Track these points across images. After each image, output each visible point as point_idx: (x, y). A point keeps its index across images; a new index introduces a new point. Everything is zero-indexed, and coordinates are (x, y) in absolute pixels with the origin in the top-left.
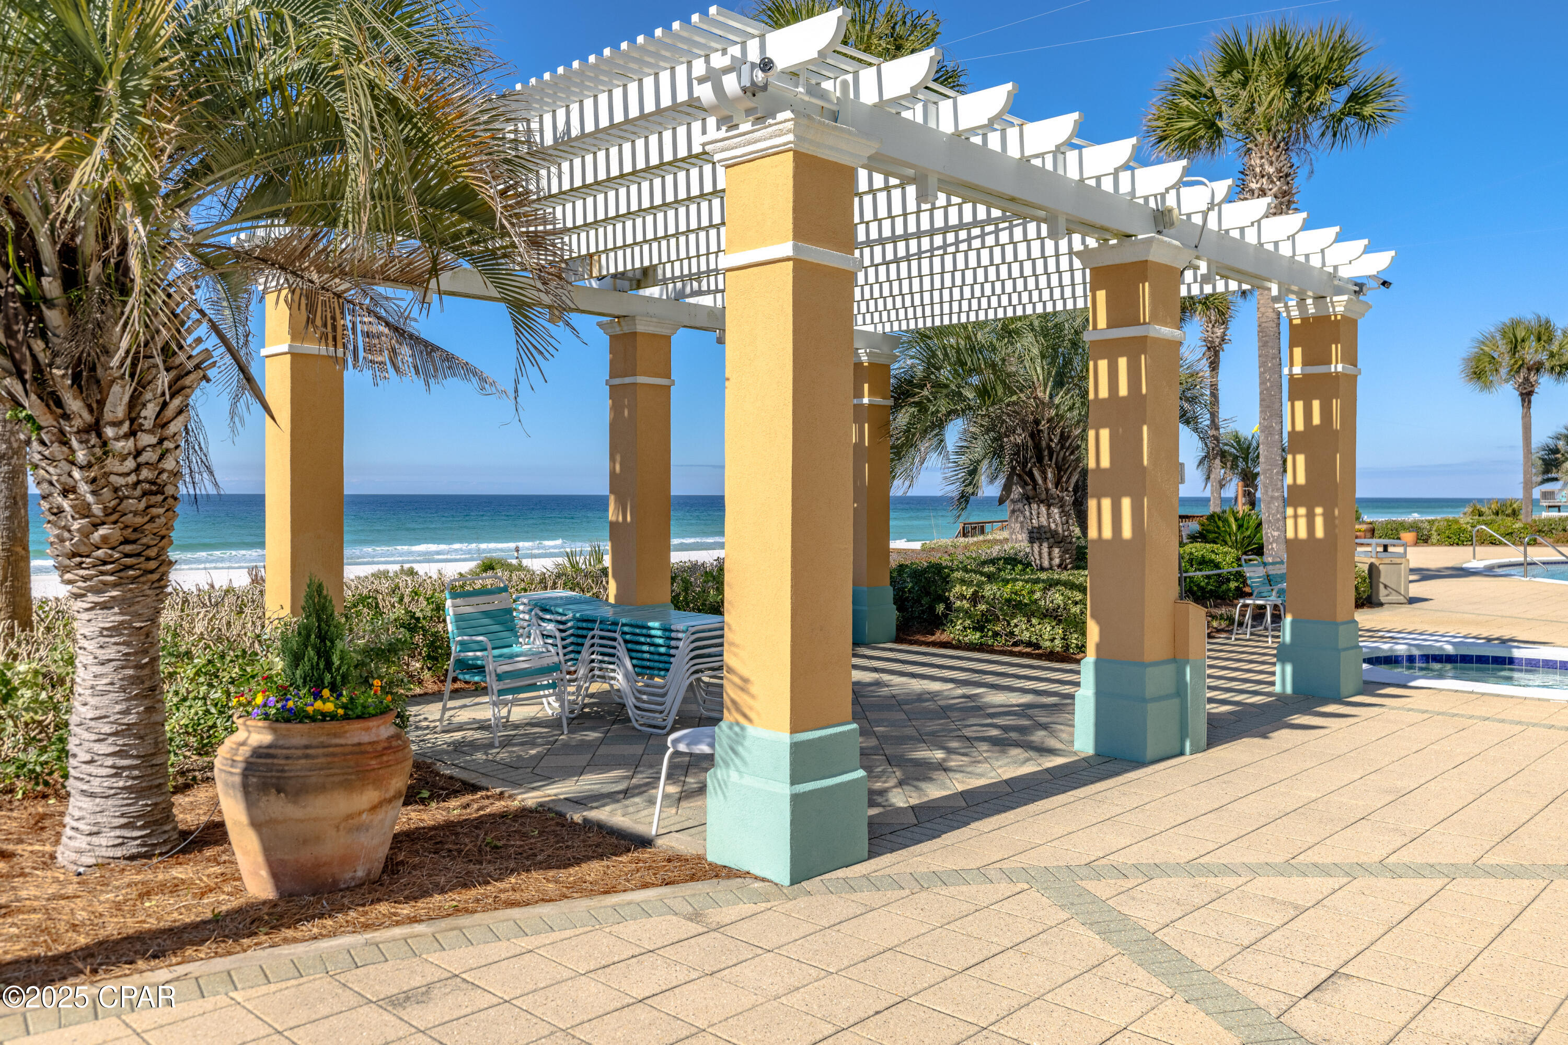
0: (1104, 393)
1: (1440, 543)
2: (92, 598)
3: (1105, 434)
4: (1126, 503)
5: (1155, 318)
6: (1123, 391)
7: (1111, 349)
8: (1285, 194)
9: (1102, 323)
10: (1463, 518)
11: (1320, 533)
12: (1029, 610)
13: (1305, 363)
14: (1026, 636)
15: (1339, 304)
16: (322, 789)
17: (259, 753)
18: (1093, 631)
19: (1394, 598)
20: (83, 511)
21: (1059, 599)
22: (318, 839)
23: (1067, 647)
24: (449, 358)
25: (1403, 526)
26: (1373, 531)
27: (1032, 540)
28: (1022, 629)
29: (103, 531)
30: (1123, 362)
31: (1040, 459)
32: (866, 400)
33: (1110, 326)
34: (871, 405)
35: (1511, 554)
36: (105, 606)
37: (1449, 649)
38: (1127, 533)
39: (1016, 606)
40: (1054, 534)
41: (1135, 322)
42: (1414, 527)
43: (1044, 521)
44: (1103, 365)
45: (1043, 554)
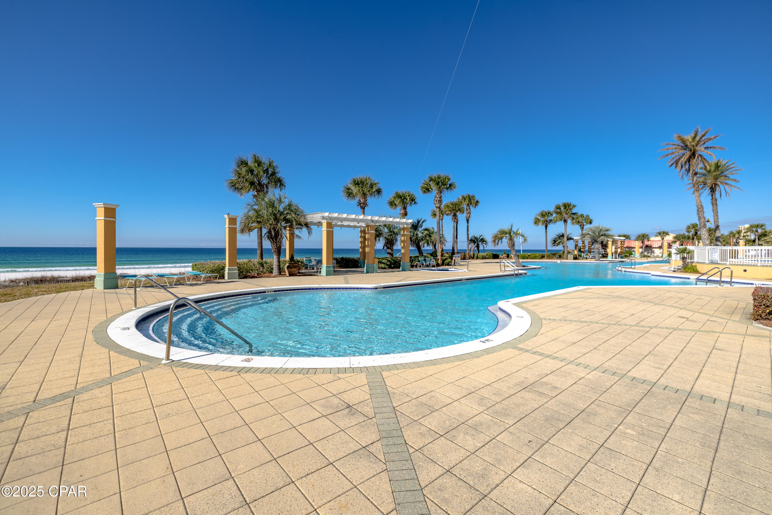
29: (278, 251)
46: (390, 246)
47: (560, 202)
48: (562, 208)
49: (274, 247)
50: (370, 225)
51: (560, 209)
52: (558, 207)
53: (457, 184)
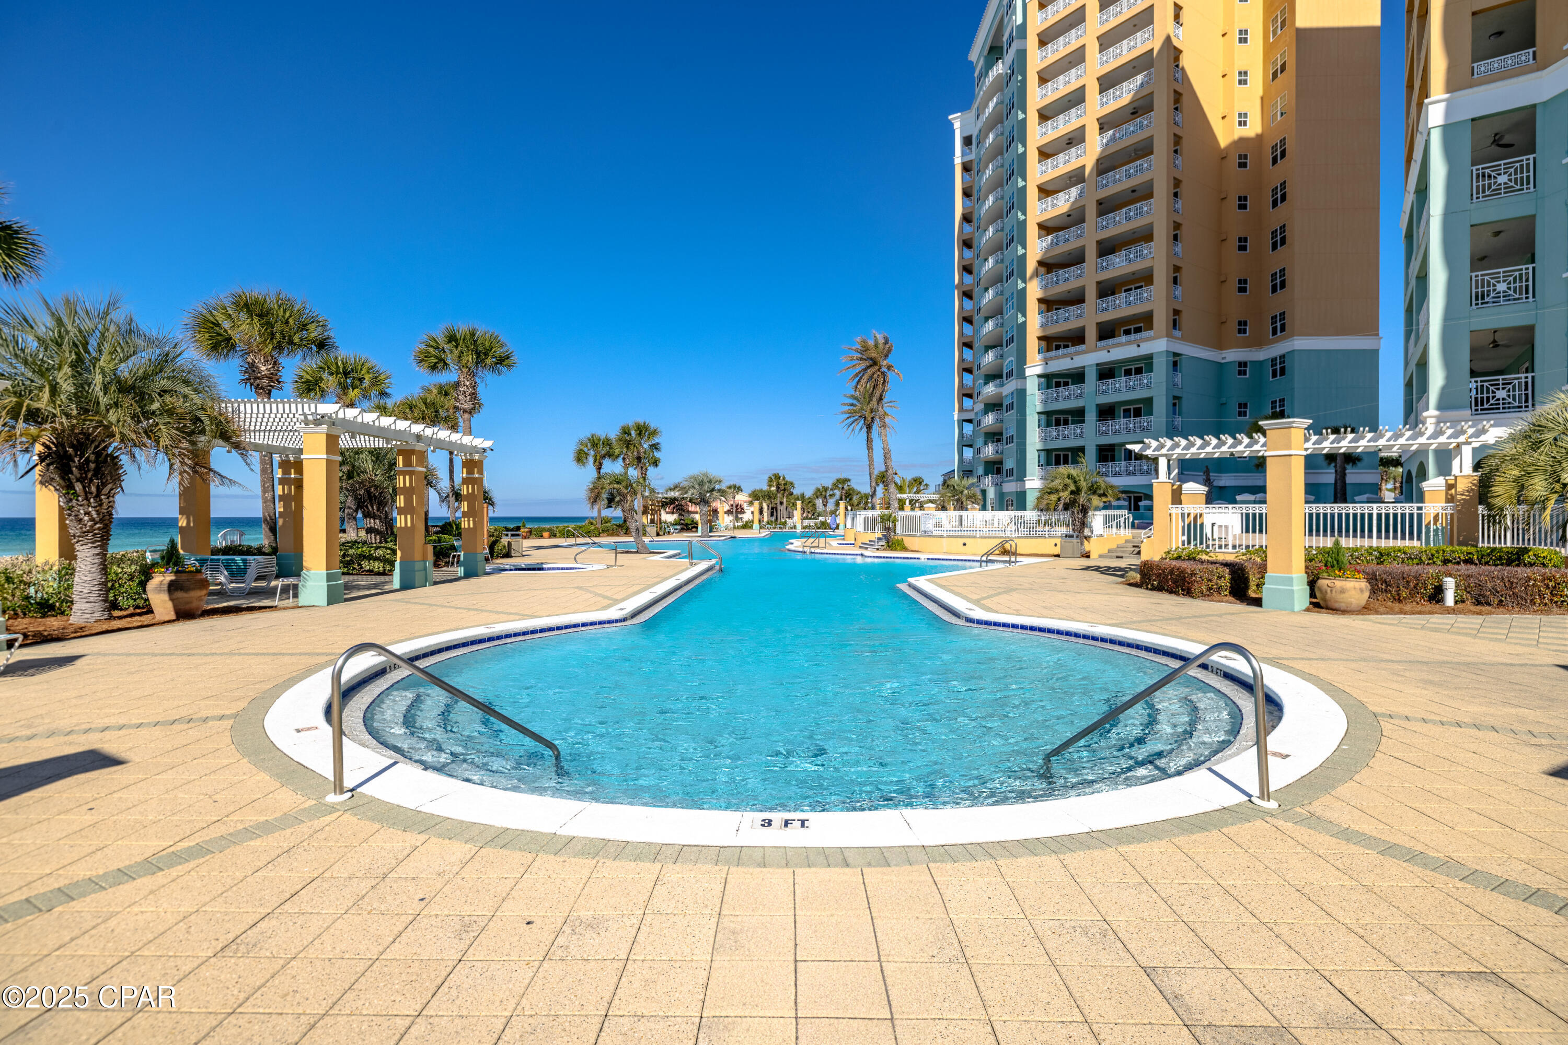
0: (402, 485)
1: (560, 537)
2: (90, 545)
3: (402, 497)
4: (409, 517)
5: (417, 465)
6: (408, 485)
7: (404, 473)
8: (473, 394)
9: (401, 465)
10: (571, 526)
11: (471, 526)
12: (370, 558)
13: (467, 473)
14: (368, 567)
15: (476, 457)
16: (194, 589)
17: (171, 581)
18: (399, 553)
19: (517, 554)
20: (92, 519)
21: (381, 553)
22: (191, 602)
23: (384, 570)
24: (234, 482)
25: (545, 530)
26: (531, 532)
27: (367, 533)
28: (366, 565)
29: (98, 525)
30: (407, 477)
31: (371, 501)
32: (293, 476)
33: (404, 466)
34: (295, 478)
35: (587, 540)
36: (95, 547)
37: (523, 566)
38: (409, 525)
39: (363, 557)
40: (377, 530)
41: (411, 466)
42: (550, 530)
43: (372, 525)
44: (401, 477)
45: (372, 538)
46: (378, 510)
47: (631, 420)
48: (633, 433)
49: (86, 513)
50: (417, 448)
51: (629, 434)
52: (625, 431)
53: (518, 357)
